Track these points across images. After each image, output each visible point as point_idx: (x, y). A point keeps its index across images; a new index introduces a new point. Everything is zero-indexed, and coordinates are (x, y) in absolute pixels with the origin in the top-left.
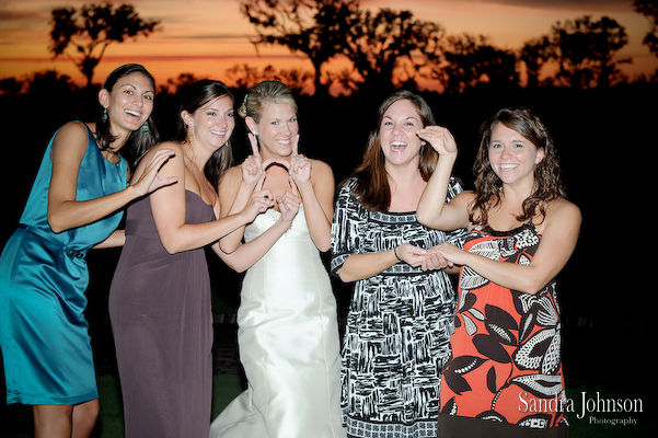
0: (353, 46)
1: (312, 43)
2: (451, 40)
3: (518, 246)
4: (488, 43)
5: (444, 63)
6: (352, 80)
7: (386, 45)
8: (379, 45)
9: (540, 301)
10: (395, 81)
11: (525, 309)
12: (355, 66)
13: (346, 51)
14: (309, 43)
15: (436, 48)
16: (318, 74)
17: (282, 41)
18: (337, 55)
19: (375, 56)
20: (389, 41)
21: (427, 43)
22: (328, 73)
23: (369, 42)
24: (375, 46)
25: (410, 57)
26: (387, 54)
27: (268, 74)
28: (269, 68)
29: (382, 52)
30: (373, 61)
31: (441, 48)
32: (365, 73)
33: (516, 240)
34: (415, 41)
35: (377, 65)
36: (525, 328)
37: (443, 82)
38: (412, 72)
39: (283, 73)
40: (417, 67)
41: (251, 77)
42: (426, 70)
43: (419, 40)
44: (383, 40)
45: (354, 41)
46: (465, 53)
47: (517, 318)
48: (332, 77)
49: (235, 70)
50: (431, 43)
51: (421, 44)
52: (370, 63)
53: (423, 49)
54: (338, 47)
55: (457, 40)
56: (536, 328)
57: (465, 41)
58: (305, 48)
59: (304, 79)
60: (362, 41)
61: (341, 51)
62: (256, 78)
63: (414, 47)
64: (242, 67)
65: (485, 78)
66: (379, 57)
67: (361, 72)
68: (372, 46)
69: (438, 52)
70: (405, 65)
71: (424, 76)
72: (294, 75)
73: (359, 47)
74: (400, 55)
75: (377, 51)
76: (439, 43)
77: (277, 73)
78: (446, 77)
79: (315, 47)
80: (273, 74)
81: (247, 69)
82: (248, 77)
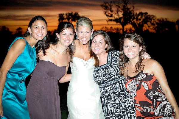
0: (132, 21)
1: (122, 21)
2: (158, 20)
3: (139, 80)
4: (167, 20)
5: (156, 25)
6: (132, 30)
7: (141, 21)
8: (139, 21)
9: (156, 94)
10: (143, 30)
11: (152, 98)
12: (133, 27)
13: (131, 23)
14: (121, 21)
15: (154, 22)
16: (123, 29)
17: (114, 20)
18: (128, 24)
19: (138, 24)
20: (142, 20)
21: (151, 20)
22: (126, 29)
23: (136, 20)
24: (138, 21)
25: (147, 24)
26: (141, 23)
27: (111, 29)
28: (111, 28)
29: (140, 23)
30: (138, 25)
31: (155, 22)
32: (135, 28)
33: (138, 78)
34: (148, 20)
35: (139, 26)
36: (155, 104)
37: (156, 30)
38: (148, 28)
39: (115, 29)
40: (149, 27)
41: (107, 30)
42: (151, 27)
43: (149, 20)
44: (140, 20)
45: (133, 20)
46: (162, 23)
47: (151, 102)
48: (127, 30)
49: (103, 28)
50: (153, 20)
51: (150, 21)
52: (137, 26)
53: (150, 22)
54: (128, 22)
55: (159, 20)
56: (158, 103)
57: (161, 20)
58: (120, 22)
59: (120, 30)
60: (135, 20)
61: (129, 23)
62: (108, 30)
63: (148, 21)
64: (105, 27)
65: (167, 29)
66: (139, 24)
67: (134, 28)
68: (137, 22)
69: (154, 23)
70: (146, 26)
71: (151, 29)
72: (117, 29)
73: (134, 22)
74: (145, 23)
75: (139, 22)
76: (155, 20)
77: (113, 28)
78: (157, 29)
79: (123, 22)
80: (112, 29)
81: (106, 28)
82: (106, 30)
